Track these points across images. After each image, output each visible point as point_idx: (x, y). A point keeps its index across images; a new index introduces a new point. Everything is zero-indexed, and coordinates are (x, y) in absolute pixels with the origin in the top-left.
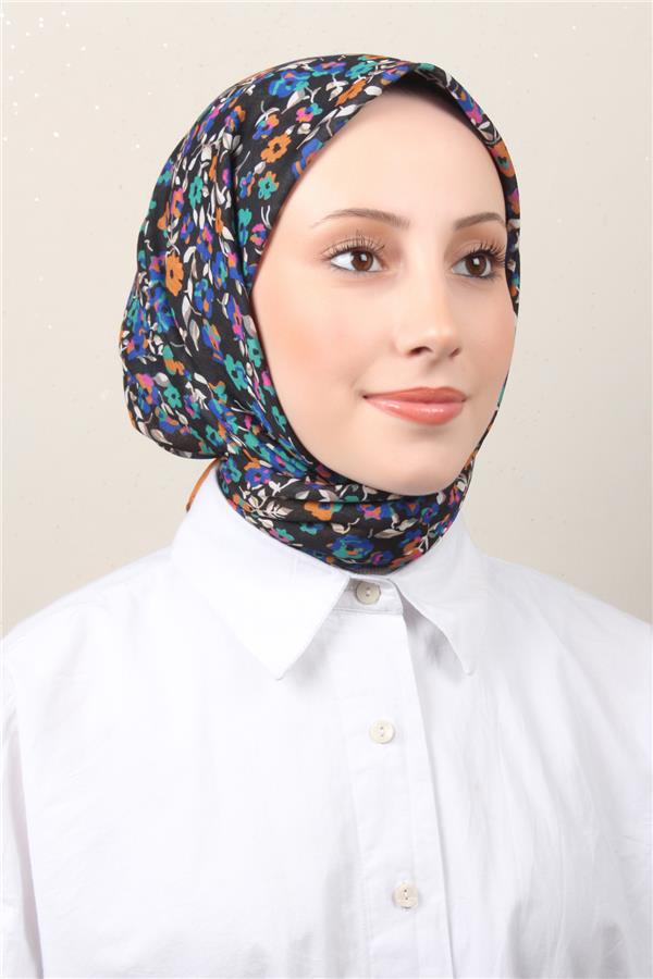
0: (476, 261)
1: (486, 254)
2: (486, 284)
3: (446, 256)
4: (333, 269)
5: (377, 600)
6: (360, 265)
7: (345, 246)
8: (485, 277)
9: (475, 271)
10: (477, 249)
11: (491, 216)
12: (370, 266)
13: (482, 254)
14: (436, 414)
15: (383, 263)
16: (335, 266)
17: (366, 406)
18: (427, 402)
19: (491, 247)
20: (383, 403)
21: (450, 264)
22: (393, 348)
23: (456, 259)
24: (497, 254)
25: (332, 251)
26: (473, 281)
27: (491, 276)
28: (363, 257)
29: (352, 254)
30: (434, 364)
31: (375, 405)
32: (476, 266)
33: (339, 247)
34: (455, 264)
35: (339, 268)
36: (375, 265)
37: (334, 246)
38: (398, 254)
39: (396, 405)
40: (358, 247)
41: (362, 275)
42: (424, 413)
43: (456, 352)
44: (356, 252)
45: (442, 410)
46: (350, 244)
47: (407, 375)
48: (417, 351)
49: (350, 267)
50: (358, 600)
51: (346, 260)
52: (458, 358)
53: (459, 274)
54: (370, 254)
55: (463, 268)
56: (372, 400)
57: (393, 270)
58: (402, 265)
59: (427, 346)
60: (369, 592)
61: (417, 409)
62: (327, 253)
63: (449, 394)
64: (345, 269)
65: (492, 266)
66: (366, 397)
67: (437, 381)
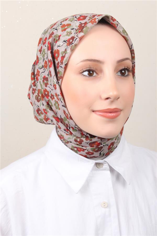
0: (123, 72)
1: (126, 69)
2: (127, 78)
3: (115, 70)
4: (83, 76)
5: (102, 167)
6: (90, 75)
7: (86, 69)
8: (126, 76)
9: (123, 74)
10: (123, 68)
11: (127, 59)
12: (93, 75)
13: (124, 69)
14: (113, 115)
15: (97, 74)
16: (83, 75)
17: (93, 114)
18: (111, 112)
19: (127, 67)
20: (98, 113)
21: (116, 73)
22: (101, 98)
23: (117, 71)
24: (129, 69)
25: (82, 71)
26: (122, 77)
27: (128, 75)
28: (91, 72)
29: (88, 72)
30: (112, 102)
31: (96, 113)
32: (123, 73)
33: (84, 70)
34: (117, 72)
35: (84, 76)
36: (95, 74)
37: (83, 69)
38: (101, 71)
39: (102, 114)
40: (89, 70)
41: (91, 77)
42: (110, 116)
43: (119, 98)
44: (89, 71)
45: (114, 115)
46: (87, 69)
47: (105, 105)
48: (107, 98)
49: (87, 75)
50: (97, 167)
51: (86, 73)
52: (119, 100)
53: (119, 75)
54: (93, 71)
55: (119, 74)
56: (94, 112)
57: (100, 75)
58: (102, 74)
59: (110, 97)
60: (100, 165)
61: (108, 115)
62: (81, 72)
63: (117, 110)
64: (86, 76)
65: (128, 72)
66: (93, 111)
67: (113, 107)
